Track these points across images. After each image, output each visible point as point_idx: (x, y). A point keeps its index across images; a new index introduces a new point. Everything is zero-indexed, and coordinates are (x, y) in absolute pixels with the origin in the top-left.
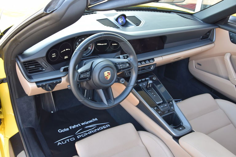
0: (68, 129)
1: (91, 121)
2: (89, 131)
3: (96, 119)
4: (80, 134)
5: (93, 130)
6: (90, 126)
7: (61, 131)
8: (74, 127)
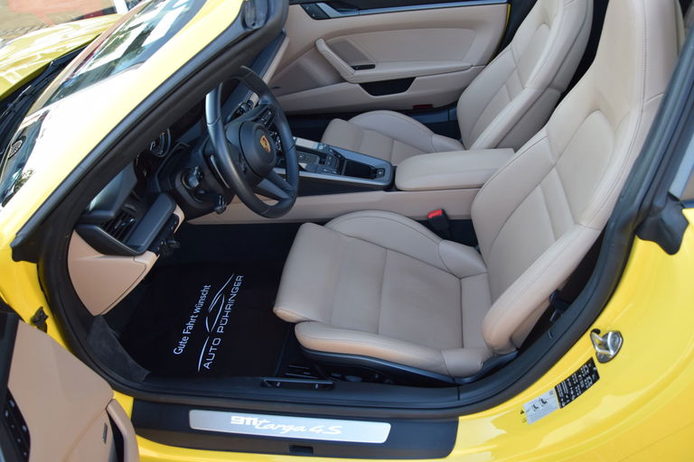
0: (185, 339)
1: (203, 297)
2: (223, 309)
3: (207, 287)
4: (218, 325)
5: (226, 303)
6: (214, 302)
7: (181, 349)
8: (190, 326)
